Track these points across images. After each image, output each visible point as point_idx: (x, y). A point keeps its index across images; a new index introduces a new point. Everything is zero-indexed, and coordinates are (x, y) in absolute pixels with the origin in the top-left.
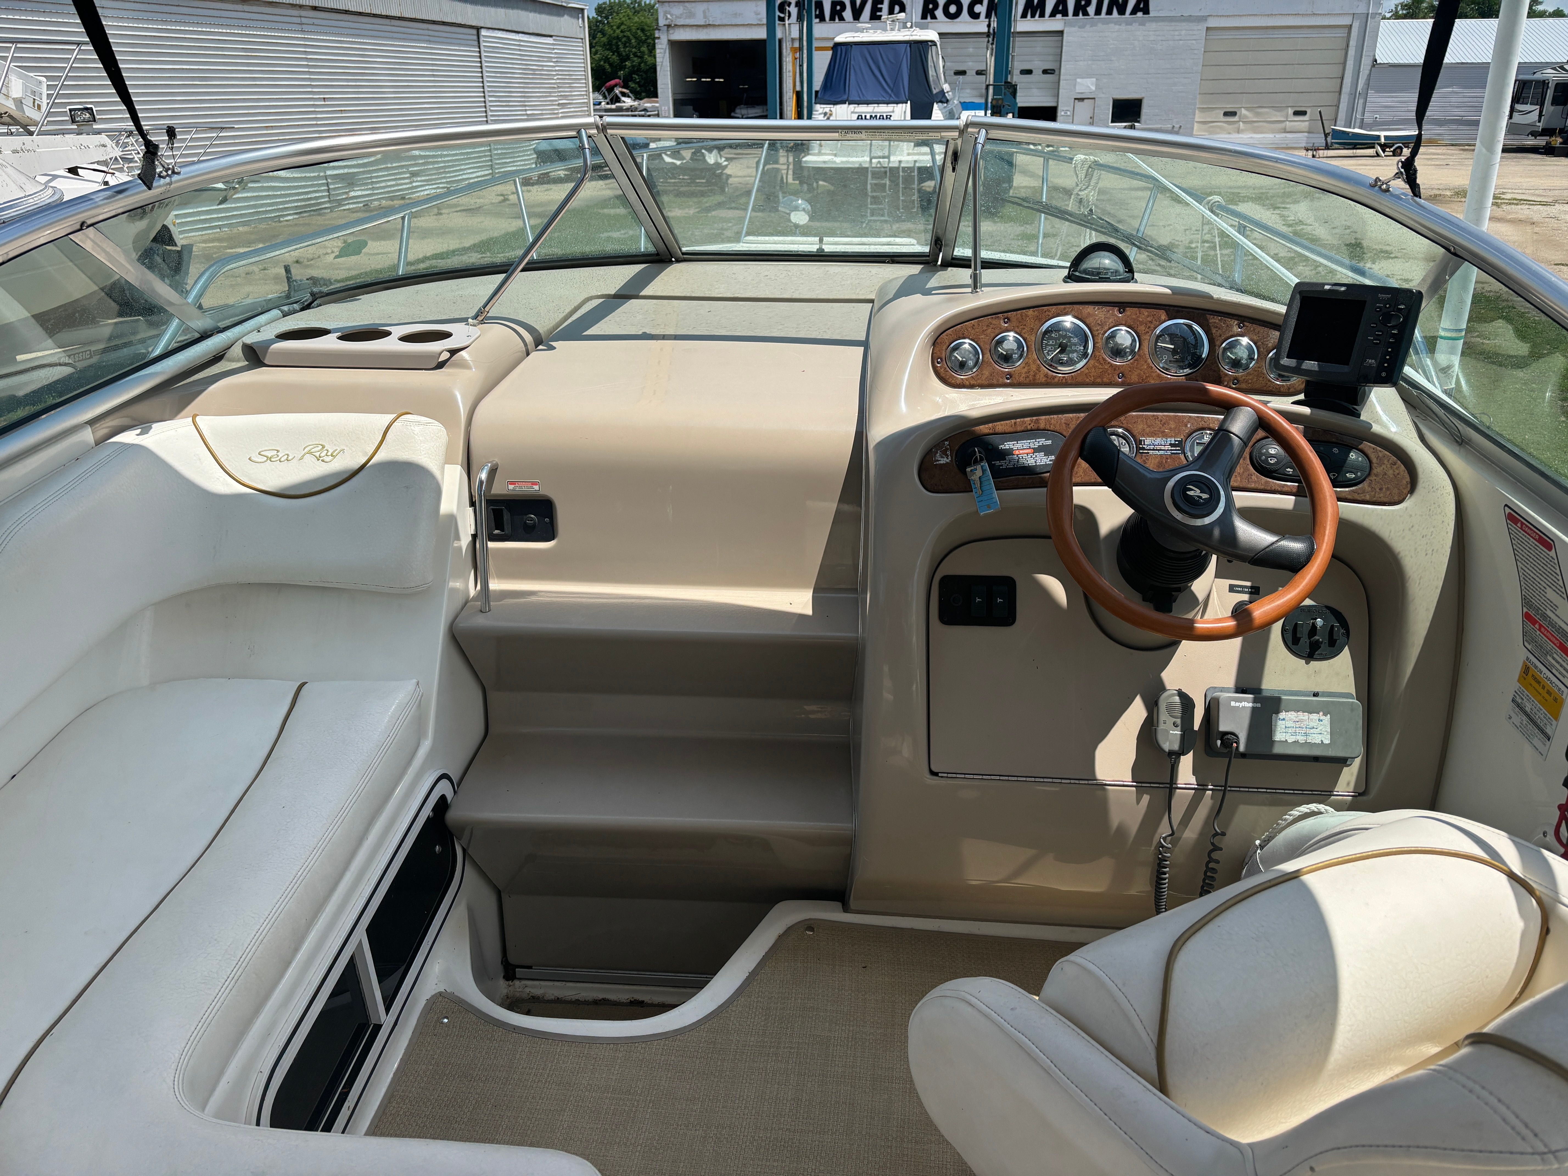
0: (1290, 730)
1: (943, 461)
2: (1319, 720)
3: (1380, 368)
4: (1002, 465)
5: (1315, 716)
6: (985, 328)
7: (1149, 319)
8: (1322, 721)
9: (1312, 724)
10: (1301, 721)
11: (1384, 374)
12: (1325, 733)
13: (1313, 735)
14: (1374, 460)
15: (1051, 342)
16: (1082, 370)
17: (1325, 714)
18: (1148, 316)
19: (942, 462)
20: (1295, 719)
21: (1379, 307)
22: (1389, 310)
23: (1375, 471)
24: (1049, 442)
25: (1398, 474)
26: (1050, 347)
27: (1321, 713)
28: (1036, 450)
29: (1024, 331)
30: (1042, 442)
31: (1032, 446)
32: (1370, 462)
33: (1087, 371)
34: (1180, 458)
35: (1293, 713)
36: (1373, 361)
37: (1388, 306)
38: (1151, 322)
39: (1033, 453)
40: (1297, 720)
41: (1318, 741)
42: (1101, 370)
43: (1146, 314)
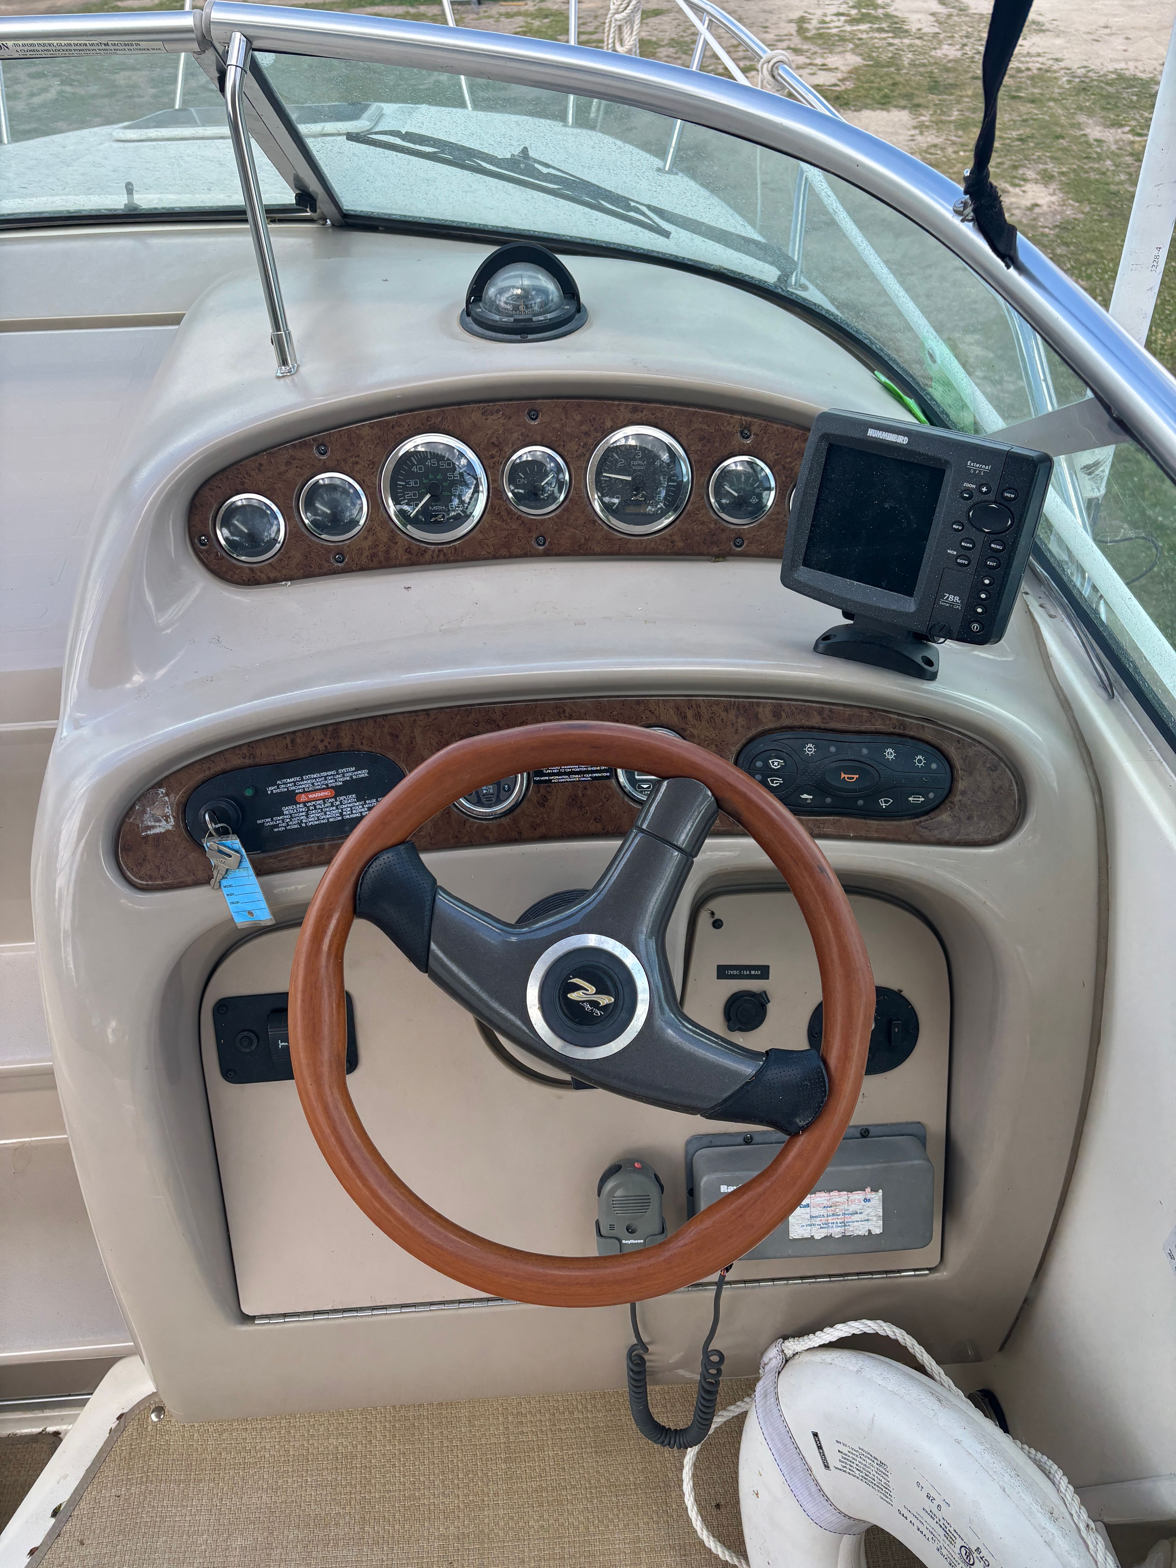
0: (818, 1221)
1: (162, 827)
2: (866, 1200)
3: (969, 615)
4: (277, 826)
5: (858, 1196)
6: (283, 468)
7: (584, 428)
8: (869, 1200)
9: (852, 1208)
10: (835, 1205)
11: (975, 627)
12: (875, 1219)
13: (855, 1224)
14: (958, 763)
15: (412, 484)
16: (472, 534)
17: (874, 1190)
18: (581, 423)
19: (157, 831)
20: (826, 1203)
21: (967, 490)
22: (986, 497)
23: (961, 785)
24: (363, 773)
25: (1001, 787)
26: (411, 493)
27: (868, 1190)
28: (340, 791)
29: (357, 468)
30: (350, 773)
31: (331, 782)
32: (952, 767)
33: (481, 536)
34: (609, 787)
35: (823, 1194)
36: (957, 599)
37: (984, 489)
38: (587, 434)
39: (335, 797)
40: (829, 1204)
41: (863, 1232)
42: (505, 533)
43: (578, 418)
